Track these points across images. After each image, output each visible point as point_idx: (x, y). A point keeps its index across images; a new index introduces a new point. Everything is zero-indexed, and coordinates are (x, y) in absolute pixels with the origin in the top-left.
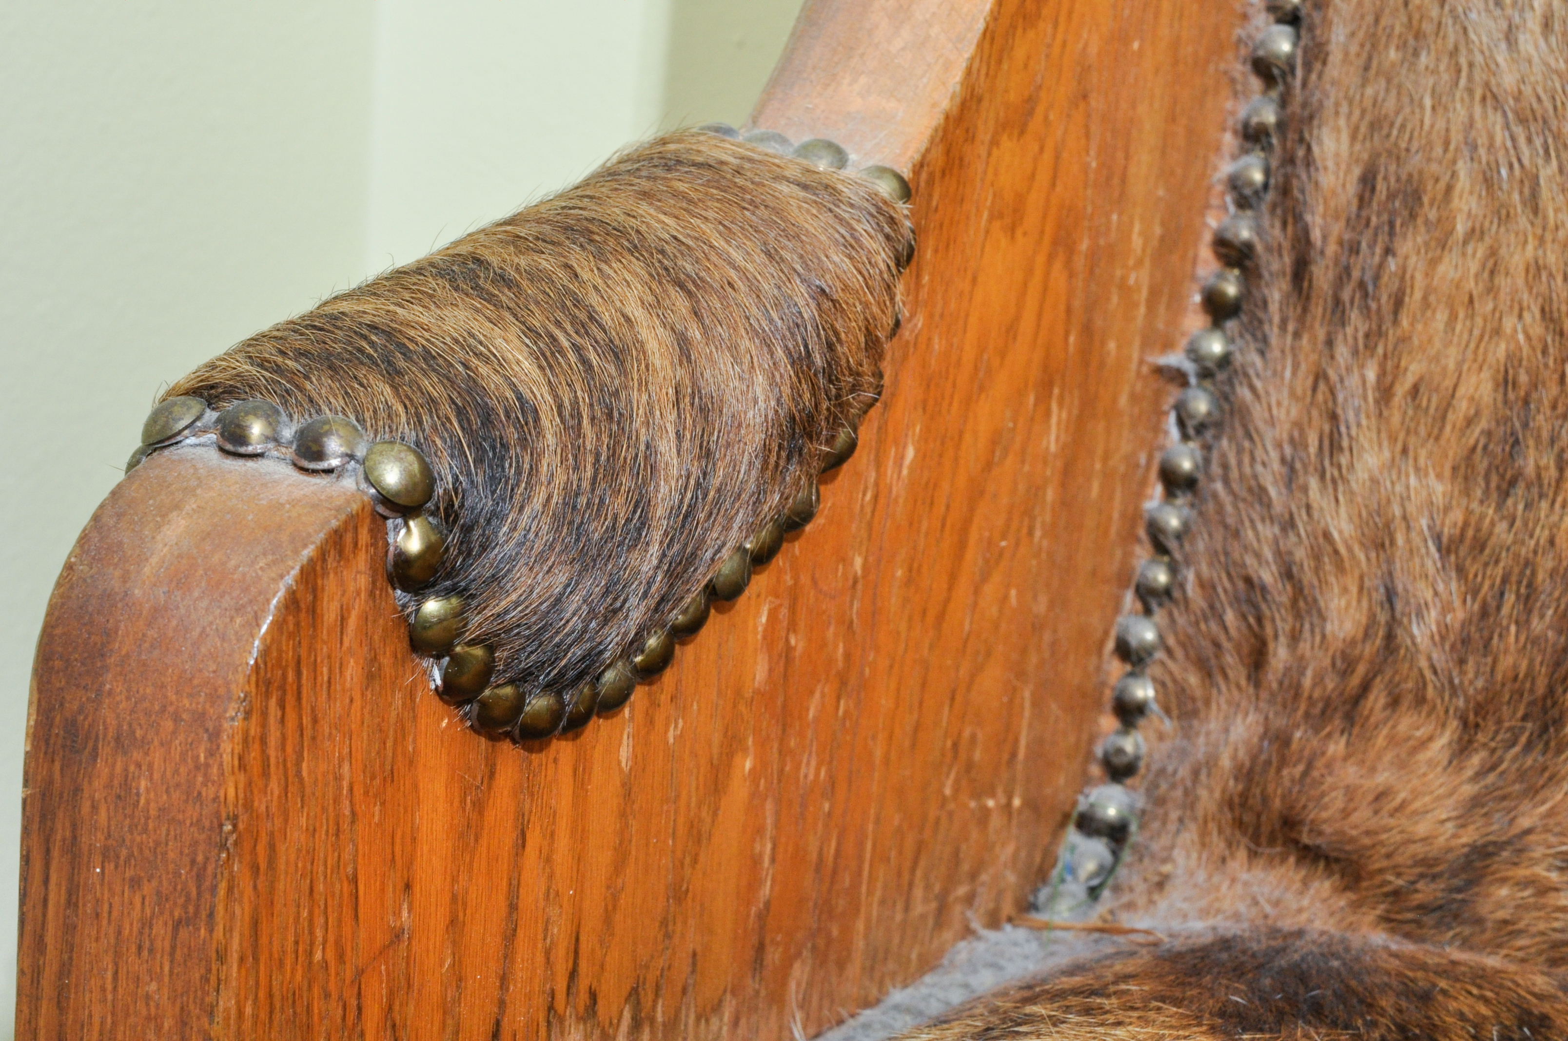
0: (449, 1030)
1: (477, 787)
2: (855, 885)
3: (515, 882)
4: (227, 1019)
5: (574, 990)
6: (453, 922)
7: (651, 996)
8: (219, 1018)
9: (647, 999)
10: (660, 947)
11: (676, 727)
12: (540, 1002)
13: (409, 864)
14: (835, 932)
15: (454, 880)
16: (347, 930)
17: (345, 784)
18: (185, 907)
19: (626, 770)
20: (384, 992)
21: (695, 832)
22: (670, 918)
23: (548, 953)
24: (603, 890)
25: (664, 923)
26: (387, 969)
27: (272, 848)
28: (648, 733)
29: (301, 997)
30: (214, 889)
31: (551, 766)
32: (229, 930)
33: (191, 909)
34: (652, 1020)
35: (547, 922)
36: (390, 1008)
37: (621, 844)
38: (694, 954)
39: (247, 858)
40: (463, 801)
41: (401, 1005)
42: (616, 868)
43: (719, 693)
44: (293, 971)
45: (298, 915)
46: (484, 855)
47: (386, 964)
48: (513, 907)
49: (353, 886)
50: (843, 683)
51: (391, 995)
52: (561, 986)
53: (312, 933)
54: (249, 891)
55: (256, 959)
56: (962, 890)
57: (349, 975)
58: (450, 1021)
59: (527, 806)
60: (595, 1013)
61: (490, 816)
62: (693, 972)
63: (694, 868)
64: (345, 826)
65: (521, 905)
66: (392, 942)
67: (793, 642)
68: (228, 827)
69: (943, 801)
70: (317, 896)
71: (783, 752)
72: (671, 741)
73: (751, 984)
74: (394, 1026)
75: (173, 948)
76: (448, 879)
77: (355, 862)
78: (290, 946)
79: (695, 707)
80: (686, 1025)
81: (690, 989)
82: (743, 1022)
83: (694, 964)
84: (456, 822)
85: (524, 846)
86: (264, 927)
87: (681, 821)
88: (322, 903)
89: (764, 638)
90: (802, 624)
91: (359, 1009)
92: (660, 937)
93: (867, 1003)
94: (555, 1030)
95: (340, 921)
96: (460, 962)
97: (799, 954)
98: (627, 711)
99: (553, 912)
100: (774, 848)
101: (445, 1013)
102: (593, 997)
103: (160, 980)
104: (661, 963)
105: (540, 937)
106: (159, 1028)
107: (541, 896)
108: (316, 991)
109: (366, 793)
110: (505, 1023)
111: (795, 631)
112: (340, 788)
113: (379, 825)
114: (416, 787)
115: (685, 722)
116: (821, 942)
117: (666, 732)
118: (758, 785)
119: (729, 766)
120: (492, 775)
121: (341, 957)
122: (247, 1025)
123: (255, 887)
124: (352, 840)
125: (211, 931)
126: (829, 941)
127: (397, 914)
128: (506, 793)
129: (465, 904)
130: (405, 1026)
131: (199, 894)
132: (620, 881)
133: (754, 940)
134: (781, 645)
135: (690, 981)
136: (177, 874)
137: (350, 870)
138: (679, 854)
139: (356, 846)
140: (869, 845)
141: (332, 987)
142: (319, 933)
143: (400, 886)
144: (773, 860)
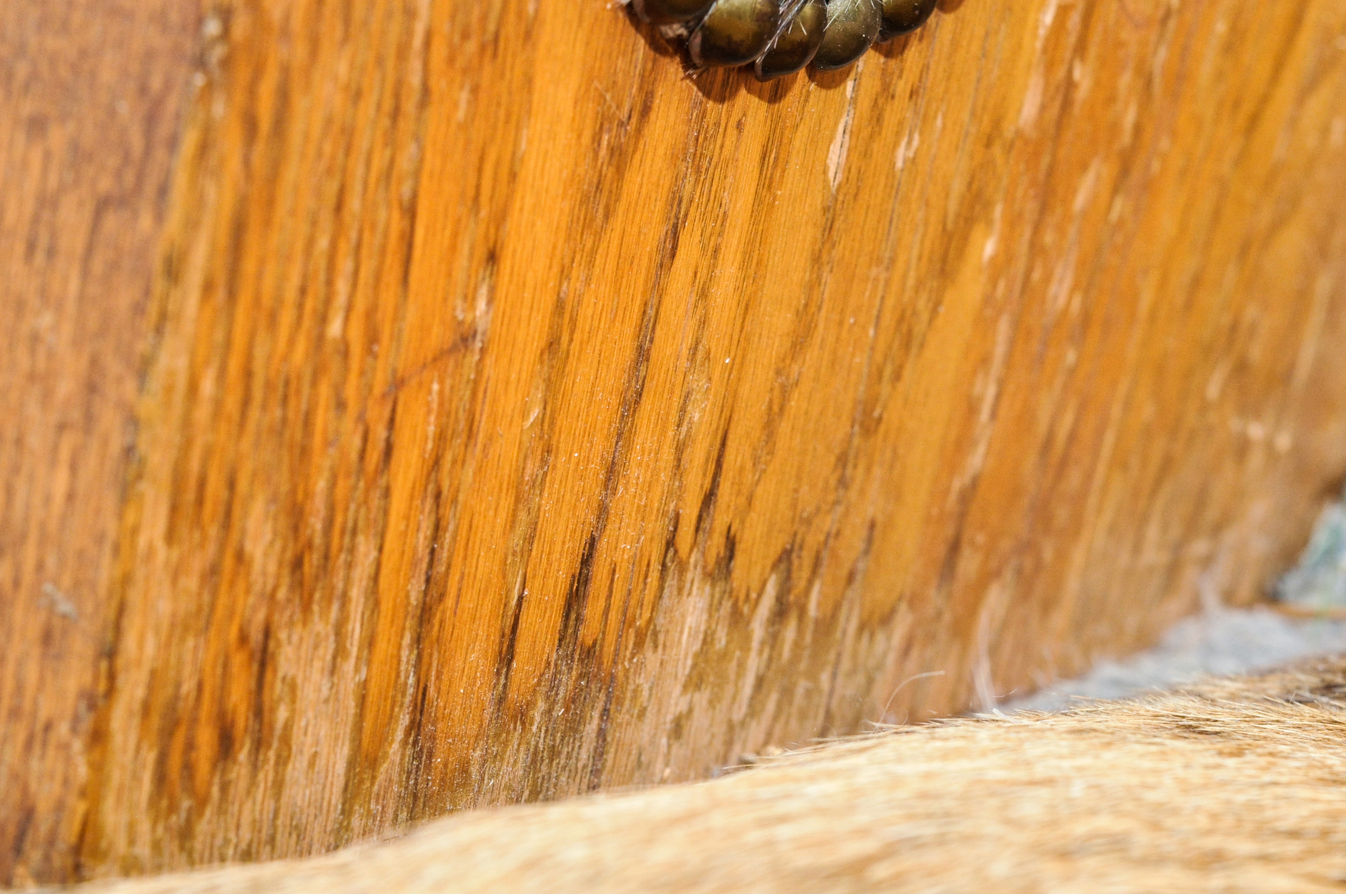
0: (521, 529)
1: (621, 124)
2: (1082, 495)
3: (651, 312)
4: (169, 389)
5: (706, 525)
6: (552, 345)
7: (805, 574)
8: (156, 382)
9: (801, 576)
10: (831, 498)
11: (909, 143)
12: (658, 528)
13: (500, 218)
14: (1048, 554)
15: (564, 273)
16: (389, 296)
17: (420, 28)
18: (118, 174)
19: (834, 185)
20: (431, 429)
21: (905, 328)
22: (852, 454)
23: (680, 449)
24: (771, 374)
25: (842, 460)
26: (441, 392)
27: (284, 96)
28: (872, 136)
29: (298, 392)
30: (173, 143)
31: (732, 131)
32: (192, 224)
33: (129, 177)
34: (802, 611)
35: (688, 395)
36: (437, 462)
37: (806, 305)
38: (872, 526)
39: (240, 98)
40: (596, 139)
41: (454, 462)
42: (794, 345)
43: (973, 114)
44: (291, 342)
45: (311, 242)
46: (614, 249)
47: (441, 382)
48: (642, 354)
49: (406, 223)
50: (1125, 171)
51: (441, 438)
52: (690, 512)
53: (330, 282)
54: (234, 164)
55: (232, 295)
56: (1199, 547)
57: (380, 381)
58: (522, 515)
59: (688, 188)
60: (729, 572)
61: (633, 180)
62: (866, 552)
63: (894, 388)
64: (410, 106)
65: (654, 354)
66: (453, 349)
67: (1077, 74)
68: (213, 27)
69: (1205, 407)
70: (347, 218)
71: (1036, 248)
72: (899, 164)
73: (934, 598)
74: (438, 496)
75: (90, 250)
76: (556, 269)
77: (417, 174)
78: (291, 294)
79: (939, 122)
80: (844, 633)
81: (859, 577)
82: (915, 653)
83: (870, 540)
84: (581, 170)
85: (673, 256)
86: (252, 238)
87: (890, 302)
88: (353, 235)
89: (1045, 50)
90: (1093, 51)
91: (388, 451)
92: (833, 482)
93: (1067, 673)
94: (671, 582)
95: (378, 277)
96: (552, 423)
97: (997, 574)
98: (850, 84)
99: (698, 382)
100: (999, 396)
101: (517, 500)
102: (731, 544)
103: (59, 308)
104: (827, 523)
105: (674, 418)
106: (47, 397)
107: (685, 352)
108: (325, 390)
109: (451, 60)
110: (603, 545)
111: (1083, 59)
112: (409, 32)
113: (464, 127)
114: (529, 81)
115: (922, 142)
116: (1028, 563)
117: (896, 145)
118: (995, 287)
119: (965, 238)
120: (646, 110)
121: (372, 338)
122: (203, 413)
123: (247, 162)
124: (418, 138)
125: (159, 218)
126: (1038, 567)
127: (470, 299)
128: (661, 151)
129: (573, 321)
130: (455, 501)
131: (148, 150)
132: (795, 368)
133: (949, 531)
134: (1060, 73)
135: (861, 565)
136: (112, 113)
137: (406, 189)
138: (879, 358)
139: (421, 150)
140: (1109, 438)
141: (351, 392)
142: (342, 287)
143: (481, 252)
144: (994, 415)
